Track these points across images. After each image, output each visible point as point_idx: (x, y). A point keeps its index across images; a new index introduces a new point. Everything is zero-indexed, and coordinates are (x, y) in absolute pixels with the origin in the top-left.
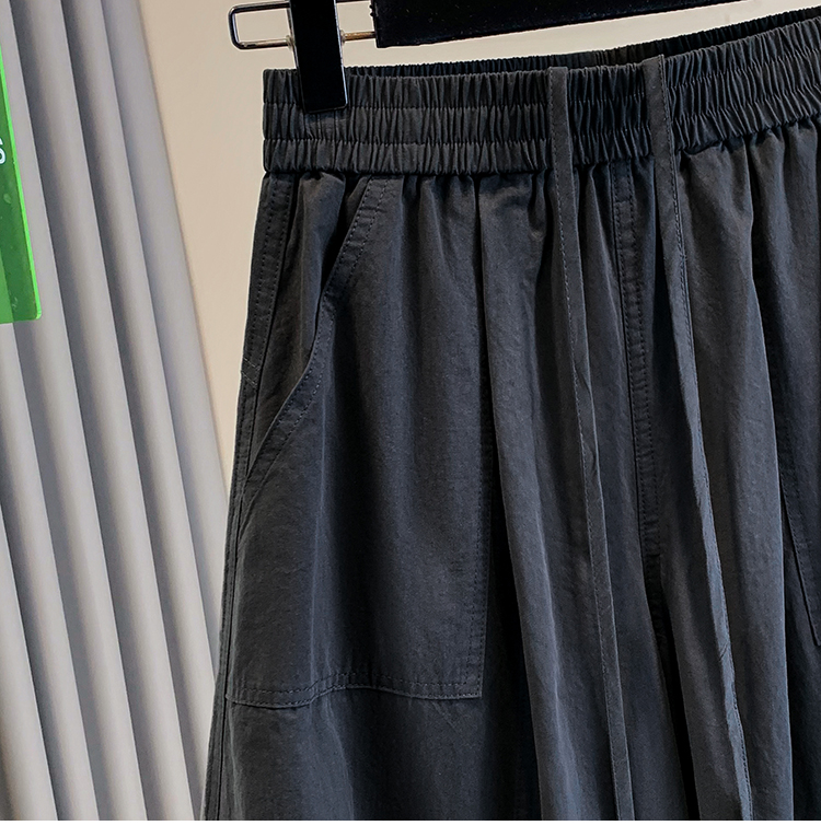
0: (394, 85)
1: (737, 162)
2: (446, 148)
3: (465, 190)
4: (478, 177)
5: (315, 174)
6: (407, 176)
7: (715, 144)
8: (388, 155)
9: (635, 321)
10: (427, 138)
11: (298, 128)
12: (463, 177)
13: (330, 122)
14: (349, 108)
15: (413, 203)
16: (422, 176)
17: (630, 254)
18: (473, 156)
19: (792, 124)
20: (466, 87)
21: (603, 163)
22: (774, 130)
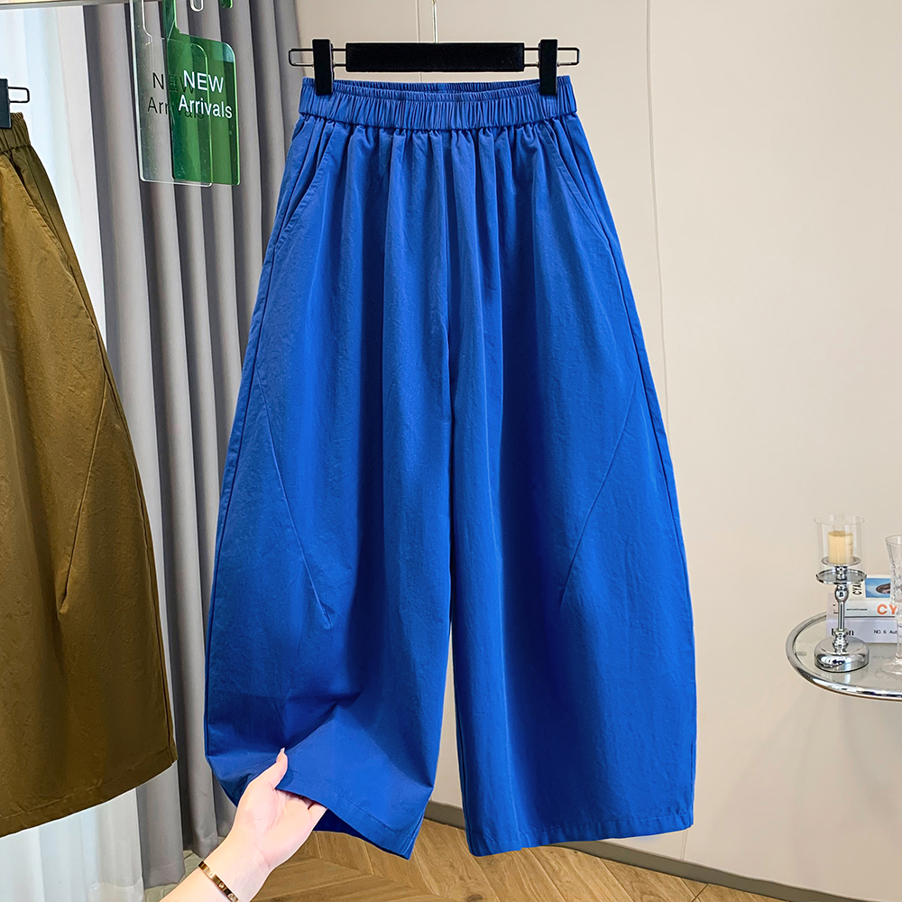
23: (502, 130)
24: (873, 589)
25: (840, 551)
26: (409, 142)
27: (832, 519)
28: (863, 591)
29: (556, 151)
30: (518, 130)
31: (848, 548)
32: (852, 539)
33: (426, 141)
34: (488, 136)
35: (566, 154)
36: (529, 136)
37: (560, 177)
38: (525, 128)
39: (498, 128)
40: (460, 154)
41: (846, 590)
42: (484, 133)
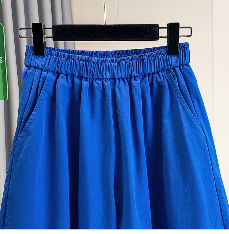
23: (145, 76)
26: (91, 86)
29: (176, 87)
30: (155, 76)
33: (101, 85)
34: (137, 81)
35: (182, 88)
36: (160, 79)
37: (178, 101)
38: (158, 74)
39: (142, 75)
40: (120, 92)
42: (135, 79)
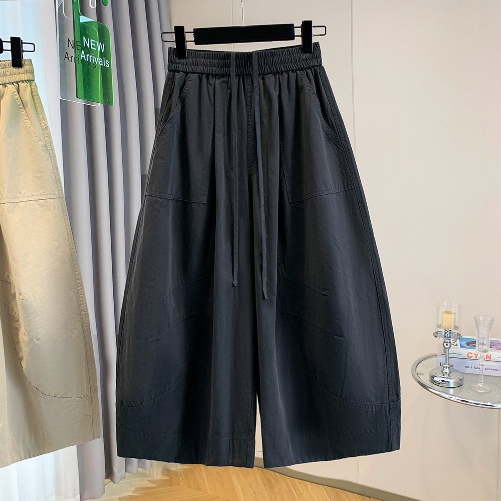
0: (198, 53)
1: (276, 78)
2: (208, 68)
3: (212, 78)
4: (216, 75)
5: (179, 72)
6: (200, 73)
7: (271, 73)
8: (195, 69)
9: (250, 116)
10: (204, 65)
11: (175, 61)
12: (212, 75)
13: (182, 60)
14: (187, 58)
15: (201, 80)
16: (203, 74)
17: (249, 99)
18: (214, 70)
19: (290, 71)
20: (214, 55)
21: (244, 75)
22: (285, 72)
24: (464, 343)
25: (448, 321)
27: (445, 304)
28: (458, 344)
31: (453, 321)
32: (455, 316)
41: (450, 342)
